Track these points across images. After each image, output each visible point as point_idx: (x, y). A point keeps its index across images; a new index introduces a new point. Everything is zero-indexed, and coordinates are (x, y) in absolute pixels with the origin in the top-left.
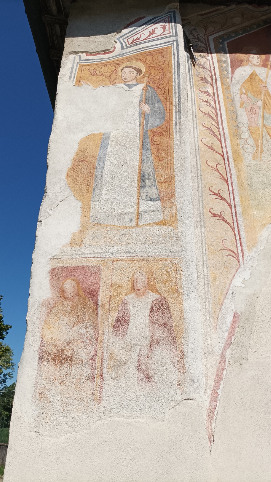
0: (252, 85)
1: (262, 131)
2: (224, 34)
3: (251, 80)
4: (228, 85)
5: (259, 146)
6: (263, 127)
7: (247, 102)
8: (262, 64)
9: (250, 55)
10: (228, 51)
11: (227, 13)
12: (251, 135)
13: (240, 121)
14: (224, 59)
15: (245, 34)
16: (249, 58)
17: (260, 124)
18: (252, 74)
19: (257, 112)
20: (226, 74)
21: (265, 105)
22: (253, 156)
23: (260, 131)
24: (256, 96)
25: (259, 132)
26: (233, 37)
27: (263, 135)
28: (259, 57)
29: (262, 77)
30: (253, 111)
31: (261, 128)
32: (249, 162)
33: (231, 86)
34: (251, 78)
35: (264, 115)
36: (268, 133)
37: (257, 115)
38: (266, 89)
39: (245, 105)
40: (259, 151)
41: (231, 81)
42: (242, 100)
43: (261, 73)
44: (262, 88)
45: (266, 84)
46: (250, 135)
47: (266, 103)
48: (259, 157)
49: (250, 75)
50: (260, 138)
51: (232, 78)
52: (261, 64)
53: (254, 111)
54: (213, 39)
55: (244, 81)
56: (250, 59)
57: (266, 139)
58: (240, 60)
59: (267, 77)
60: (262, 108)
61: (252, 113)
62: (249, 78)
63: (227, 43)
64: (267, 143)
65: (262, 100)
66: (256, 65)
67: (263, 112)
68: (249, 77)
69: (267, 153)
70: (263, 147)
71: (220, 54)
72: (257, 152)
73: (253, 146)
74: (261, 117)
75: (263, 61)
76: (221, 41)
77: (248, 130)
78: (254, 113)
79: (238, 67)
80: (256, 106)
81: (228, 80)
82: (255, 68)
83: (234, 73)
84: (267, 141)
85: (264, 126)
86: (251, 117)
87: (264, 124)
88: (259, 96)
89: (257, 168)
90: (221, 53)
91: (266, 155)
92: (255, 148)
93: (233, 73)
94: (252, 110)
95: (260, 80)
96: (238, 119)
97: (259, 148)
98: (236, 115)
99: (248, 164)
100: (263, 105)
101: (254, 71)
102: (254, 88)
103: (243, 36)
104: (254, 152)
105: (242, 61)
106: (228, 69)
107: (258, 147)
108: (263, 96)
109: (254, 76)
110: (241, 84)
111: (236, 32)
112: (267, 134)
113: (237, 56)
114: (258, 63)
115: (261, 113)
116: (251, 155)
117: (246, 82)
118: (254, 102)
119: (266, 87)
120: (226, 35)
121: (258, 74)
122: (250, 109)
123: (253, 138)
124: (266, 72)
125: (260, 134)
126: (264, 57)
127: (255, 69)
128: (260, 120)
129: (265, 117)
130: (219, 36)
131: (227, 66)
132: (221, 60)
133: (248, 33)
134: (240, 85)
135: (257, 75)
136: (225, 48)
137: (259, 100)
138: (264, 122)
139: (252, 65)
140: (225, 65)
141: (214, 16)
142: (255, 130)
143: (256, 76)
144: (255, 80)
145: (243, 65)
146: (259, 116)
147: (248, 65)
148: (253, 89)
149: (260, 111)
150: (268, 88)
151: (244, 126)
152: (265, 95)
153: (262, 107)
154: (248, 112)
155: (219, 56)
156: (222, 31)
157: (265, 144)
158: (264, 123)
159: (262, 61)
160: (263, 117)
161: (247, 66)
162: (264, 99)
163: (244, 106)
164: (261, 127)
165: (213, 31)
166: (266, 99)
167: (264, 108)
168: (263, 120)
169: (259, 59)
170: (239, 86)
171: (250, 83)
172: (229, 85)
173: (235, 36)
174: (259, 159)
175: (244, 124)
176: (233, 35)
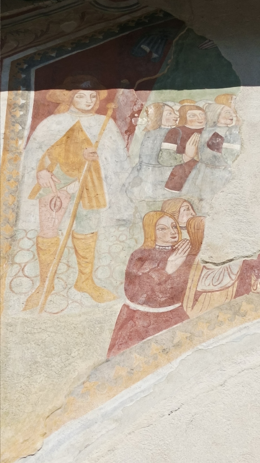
0: (67, 151)
1: (64, 246)
2: (35, 54)
3: (69, 141)
4: (18, 153)
5: (48, 279)
6: (68, 237)
7: (49, 185)
8: (97, 107)
9: (77, 90)
10: (33, 86)
11: (56, 13)
12: (37, 256)
13: (21, 225)
14: (22, 101)
15: (78, 51)
16: (73, 98)
17: (63, 231)
18: (72, 130)
19: (64, 205)
20: (17, 131)
21: (85, 190)
22: (27, 301)
23: (58, 245)
24: (70, 172)
25: (55, 248)
26: (53, 58)
27: (64, 253)
28: (95, 94)
29: (91, 134)
30: (55, 204)
31: (62, 238)
32: (13, 316)
33: (23, 155)
34: (68, 137)
35: (78, 210)
36: (75, 248)
37: (61, 212)
38: (94, 158)
39: (41, 192)
40: (45, 290)
41: (26, 145)
42: (38, 182)
43: (91, 127)
44: (86, 157)
45: (97, 147)
46: (34, 255)
47: (86, 186)
48: (40, 304)
49: (68, 131)
50: (55, 261)
51: (29, 138)
52: (95, 109)
53: (58, 203)
54: (11, 64)
55: (53, 142)
56: (75, 99)
57: (67, 263)
58: (54, 101)
59: (101, 134)
60: (76, 196)
61: (53, 208)
62: (65, 138)
63: (37, 71)
64: (66, 271)
65: (81, 181)
66: (85, 110)
67: (77, 205)
68: (65, 135)
69: (61, 293)
70: (56, 281)
71: (15, 92)
72: (40, 292)
73: (35, 279)
74: (71, 216)
75: (100, 103)
76: (25, 66)
77: (33, 245)
78: (57, 207)
79: (48, 116)
80: (65, 193)
81: (20, 142)
82: (80, 116)
83: (35, 128)
84: (69, 266)
85: (71, 234)
86: (49, 217)
87: (73, 231)
88: (76, 172)
89: (28, 329)
90: (20, 90)
91: (57, 297)
92: (38, 284)
93: (33, 128)
94: (53, 202)
95: (87, 141)
96: (17, 222)
97: (47, 283)
98: (17, 214)
99: (10, 321)
100: (79, 190)
101: (78, 122)
102: (71, 156)
103: (73, 55)
104: (33, 291)
105: (57, 104)
106: (26, 121)
107: (43, 281)
108: (84, 173)
109: (75, 133)
110: (45, 149)
111: (60, 49)
112: (72, 251)
113: (50, 95)
114: (89, 106)
115: (71, 208)
116: (23, 299)
117: (58, 144)
118: (63, 186)
119: (95, 153)
120: (39, 54)
121: (84, 129)
122: (50, 200)
123: (40, 261)
124: (102, 125)
125: (58, 253)
126: (104, 93)
127: (81, 118)
128: (67, 222)
129: (77, 215)
130: (24, 57)
131: (25, 115)
132: (15, 104)
133: (84, 50)
134: (43, 151)
135: (82, 131)
136: (30, 80)
137: (74, 181)
138: (74, 226)
139: (77, 111)
140: (22, 113)
141: (26, 20)
142: (49, 244)
143: (80, 132)
144: (76, 141)
145: (59, 112)
146: (67, 214)
147: (68, 112)
148: (67, 158)
149: (70, 202)
150: (98, 156)
151: (29, 236)
152: (89, 170)
153: (77, 194)
154: (43, 205)
155: (14, 96)
156: (34, 48)
157: (62, 273)
158: (73, 228)
159: (98, 102)
160: (75, 216)
161: (66, 114)
162: (86, 178)
163: (38, 195)
164: (64, 236)
165: (16, 48)
166: (89, 178)
167: (81, 197)
168: (73, 222)
169: (94, 99)
170: (40, 154)
171: (66, 146)
172: (20, 152)
173: (57, 57)
174: (39, 307)
175: (29, 233)
176: (54, 55)
